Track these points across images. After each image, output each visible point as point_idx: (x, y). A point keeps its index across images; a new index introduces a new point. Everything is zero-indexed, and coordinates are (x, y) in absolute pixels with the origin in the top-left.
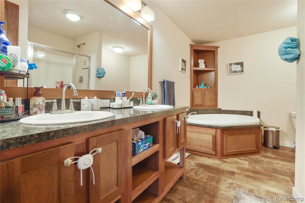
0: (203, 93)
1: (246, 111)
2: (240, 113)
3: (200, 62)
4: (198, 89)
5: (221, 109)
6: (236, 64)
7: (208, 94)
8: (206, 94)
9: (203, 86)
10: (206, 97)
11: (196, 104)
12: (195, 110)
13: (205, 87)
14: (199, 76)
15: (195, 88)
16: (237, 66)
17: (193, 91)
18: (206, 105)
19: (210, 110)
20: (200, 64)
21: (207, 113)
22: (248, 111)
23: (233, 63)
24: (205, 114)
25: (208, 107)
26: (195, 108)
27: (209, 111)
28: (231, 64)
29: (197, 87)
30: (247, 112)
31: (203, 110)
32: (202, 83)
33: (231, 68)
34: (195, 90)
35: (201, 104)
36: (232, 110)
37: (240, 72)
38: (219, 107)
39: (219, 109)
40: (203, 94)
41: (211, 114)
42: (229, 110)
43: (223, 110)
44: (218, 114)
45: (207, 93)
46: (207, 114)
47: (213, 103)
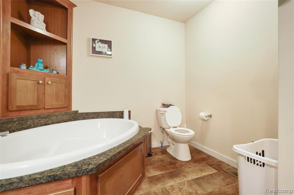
0: (41, 82)
1: (115, 112)
2: (107, 115)
3: (35, 15)
4: (27, 71)
5: (78, 111)
6: (102, 41)
7: (51, 84)
8: (48, 83)
9: (42, 68)
10: (48, 89)
11: (17, 106)
12: (15, 120)
13: (47, 71)
14: (32, 47)
15: (16, 69)
16: (102, 45)
17: (8, 75)
18: (46, 108)
19: (56, 116)
20: (32, 19)
21: (49, 122)
22: (117, 112)
23: (97, 39)
24: (45, 125)
25: (52, 111)
26: (14, 116)
27: (53, 118)
28: (94, 40)
29: (24, 67)
30: (116, 114)
31: (39, 117)
32: (37, 62)
33: (94, 45)
34: (17, 72)
35: (36, 104)
36: (95, 112)
37: (107, 55)
38: (74, 109)
39: (74, 111)
40: (39, 83)
41: (59, 122)
42: (90, 113)
43: (82, 113)
44: (71, 121)
45: (50, 82)
46: (49, 124)
47: (63, 103)
